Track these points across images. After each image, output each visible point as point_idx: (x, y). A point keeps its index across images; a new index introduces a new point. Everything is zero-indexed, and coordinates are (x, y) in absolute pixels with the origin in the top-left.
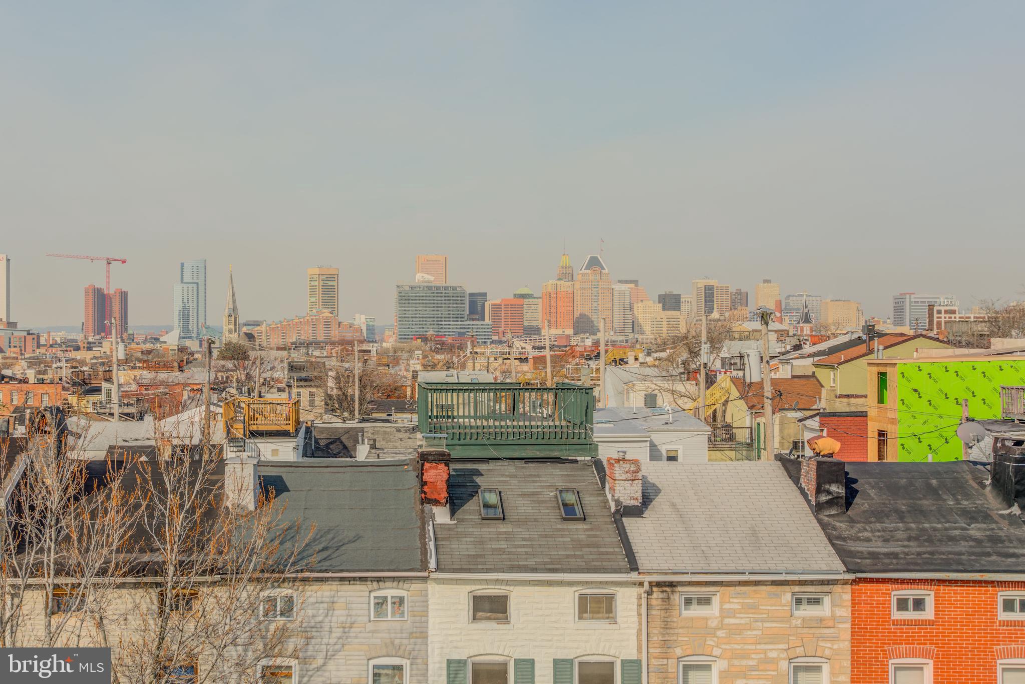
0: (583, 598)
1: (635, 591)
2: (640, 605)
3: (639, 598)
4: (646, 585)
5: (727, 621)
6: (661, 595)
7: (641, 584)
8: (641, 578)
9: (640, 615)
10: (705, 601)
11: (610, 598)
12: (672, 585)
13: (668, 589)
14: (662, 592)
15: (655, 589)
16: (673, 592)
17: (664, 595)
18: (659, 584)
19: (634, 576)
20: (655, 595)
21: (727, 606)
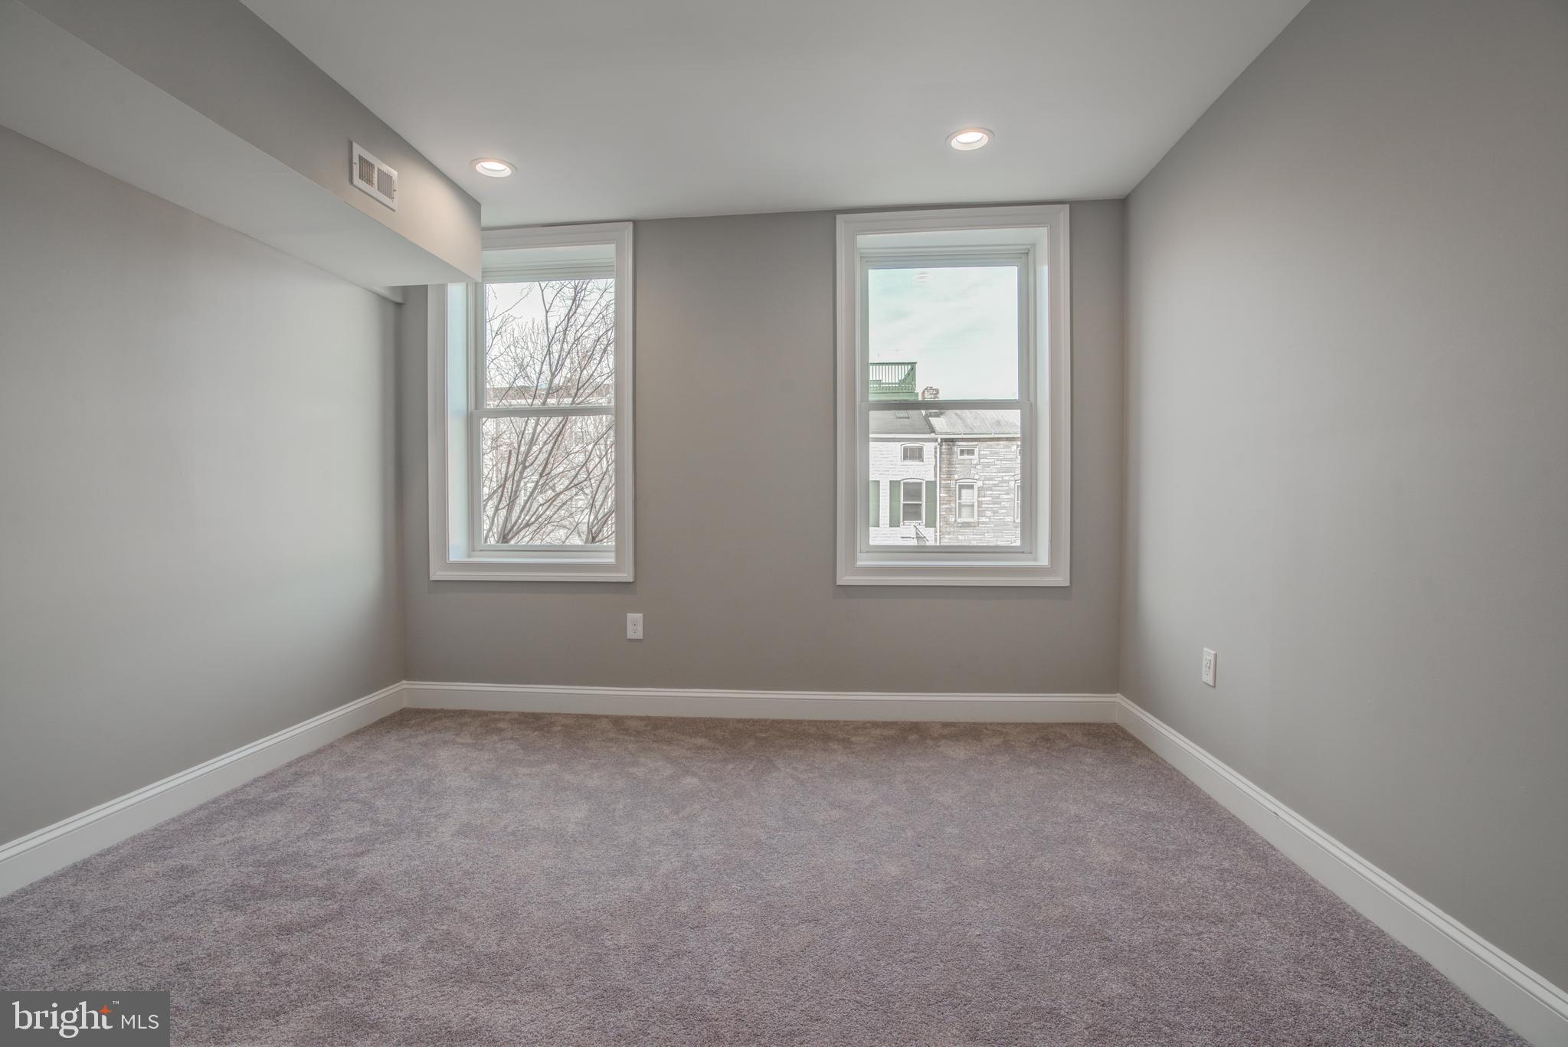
0: (905, 449)
1: (933, 445)
2: (936, 452)
3: (936, 448)
4: (939, 440)
5: (982, 460)
6: (947, 447)
7: (936, 440)
8: (936, 436)
9: (936, 457)
10: (971, 452)
11: (921, 449)
12: (953, 440)
13: (951, 443)
14: (948, 445)
15: (944, 443)
16: (954, 445)
17: (949, 447)
18: (946, 440)
19: (933, 435)
20: (944, 447)
21: (982, 453)
